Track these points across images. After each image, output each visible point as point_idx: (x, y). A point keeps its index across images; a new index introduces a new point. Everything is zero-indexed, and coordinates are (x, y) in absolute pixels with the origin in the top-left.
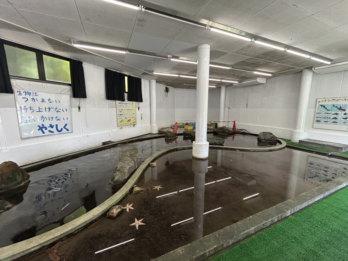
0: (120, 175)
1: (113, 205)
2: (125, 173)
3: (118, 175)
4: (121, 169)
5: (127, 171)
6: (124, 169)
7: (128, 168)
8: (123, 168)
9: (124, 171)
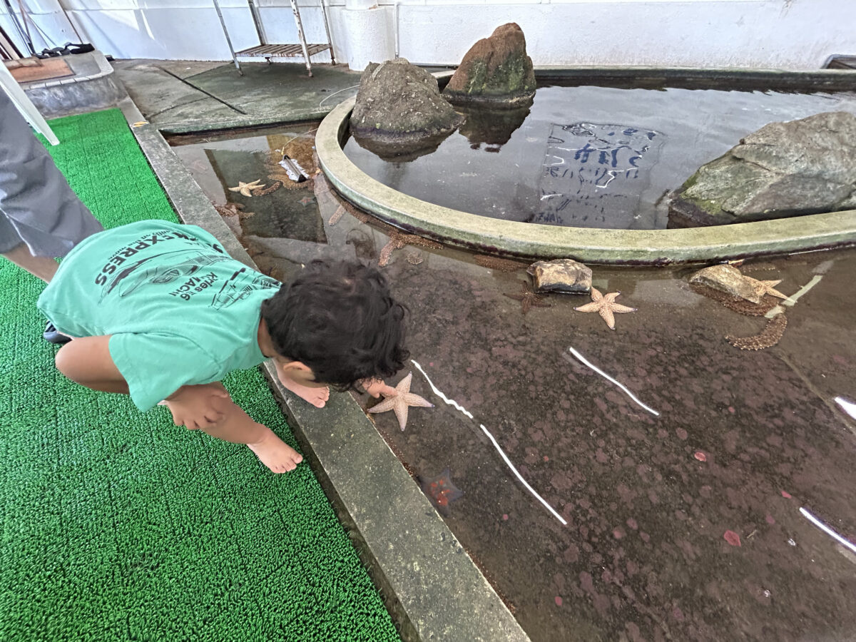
0: (721, 185)
1: (575, 254)
2: (755, 185)
3: (714, 177)
4: (753, 159)
5: (776, 179)
6: (764, 164)
7: (792, 170)
8: (768, 156)
9: (757, 175)
